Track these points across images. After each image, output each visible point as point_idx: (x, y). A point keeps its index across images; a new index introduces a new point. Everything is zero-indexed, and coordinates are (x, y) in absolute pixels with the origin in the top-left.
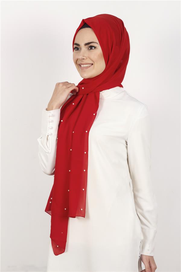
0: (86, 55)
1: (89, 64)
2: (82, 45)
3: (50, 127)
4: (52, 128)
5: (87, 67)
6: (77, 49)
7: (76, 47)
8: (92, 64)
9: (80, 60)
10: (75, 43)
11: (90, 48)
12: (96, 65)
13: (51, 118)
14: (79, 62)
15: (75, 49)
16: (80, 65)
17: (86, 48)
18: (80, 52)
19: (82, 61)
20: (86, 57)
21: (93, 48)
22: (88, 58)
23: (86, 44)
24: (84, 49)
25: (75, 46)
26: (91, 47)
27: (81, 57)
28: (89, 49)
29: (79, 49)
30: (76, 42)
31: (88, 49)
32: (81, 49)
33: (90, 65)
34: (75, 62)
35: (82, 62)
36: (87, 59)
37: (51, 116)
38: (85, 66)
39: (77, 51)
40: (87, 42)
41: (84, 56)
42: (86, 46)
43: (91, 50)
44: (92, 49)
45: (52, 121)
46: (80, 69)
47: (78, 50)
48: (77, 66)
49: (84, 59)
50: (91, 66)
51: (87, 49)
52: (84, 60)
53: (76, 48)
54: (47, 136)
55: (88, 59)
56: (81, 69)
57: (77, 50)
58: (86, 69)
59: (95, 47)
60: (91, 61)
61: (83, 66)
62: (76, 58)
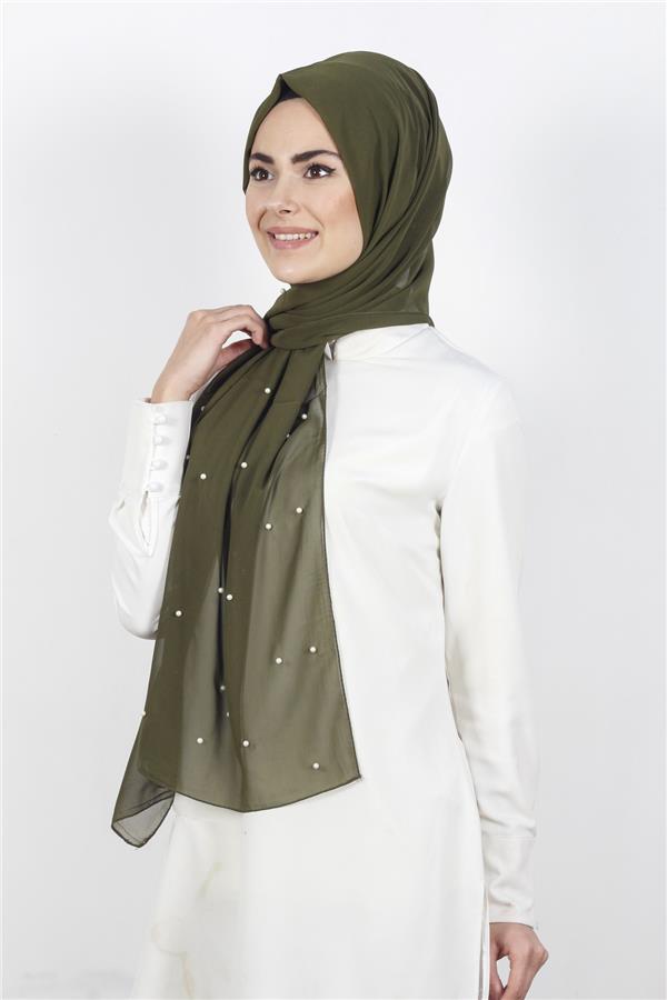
0: (294, 198)
1: (305, 231)
2: (283, 159)
3: (157, 464)
4: (163, 466)
5: (298, 243)
6: (261, 176)
7: (257, 168)
8: (317, 233)
9: (276, 215)
10: (253, 153)
11: (312, 173)
12: (327, 235)
13: (163, 431)
14: (268, 224)
15: (254, 173)
16: (271, 235)
17: (297, 172)
18: (274, 187)
19: (280, 219)
20: (296, 205)
21: (323, 173)
22: (303, 209)
23: (298, 159)
24: (288, 173)
25: (253, 164)
26: (315, 170)
27: (279, 203)
28: (309, 175)
29: (270, 177)
30: (259, 147)
31: (305, 176)
32: (277, 174)
33: (308, 236)
34: (255, 221)
35: (280, 224)
36: (298, 211)
37: (163, 424)
38: (289, 237)
39: (264, 184)
40: (301, 150)
41: (289, 202)
42: (298, 165)
43: (317, 181)
44: (318, 175)
45: (165, 441)
46: (272, 249)
47: (266, 178)
48: (261, 237)
49: (288, 212)
50: (312, 238)
51: (299, 176)
52: (287, 215)
53: (257, 170)
54: (144, 493)
55: (304, 213)
56: (276, 247)
57: (262, 179)
58: (294, 248)
59: (330, 171)
60: (314, 220)
61: (282, 237)
62: (259, 207)
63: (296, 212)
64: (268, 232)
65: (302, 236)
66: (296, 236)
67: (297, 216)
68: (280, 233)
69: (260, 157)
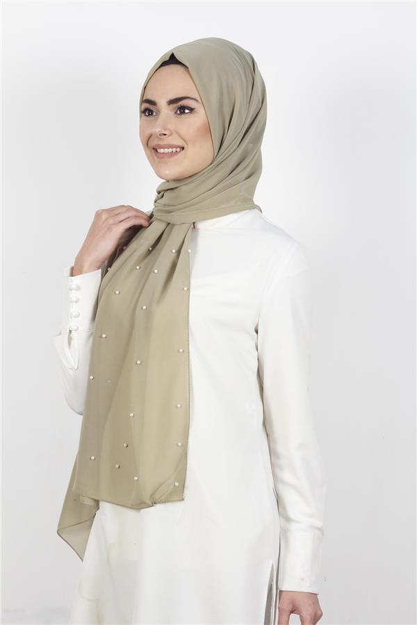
0: (169, 126)
1: (177, 147)
2: (162, 103)
3: (75, 314)
4: (78, 315)
5: (172, 154)
6: (149, 113)
7: (149, 108)
8: (183, 148)
9: (158, 137)
10: (145, 98)
11: (180, 111)
12: (190, 150)
13: (75, 294)
14: (153, 143)
15: (144, 112)
16: (155, 150)
17: (171, 110)
18: (157, 119)
19: (160, 139)
20: (170, 130)
21: (187, 111)
22: (174, 133)
23: (171, 102)
24: (165, 111)
25: (145, 106)
26: (182, 109)
27: (159, 129)
28: (178, 112)
29: (154, 114)
30: (149, 96)
31: (176, 113)
32: (158, 112)
33: (178, 150)
34: (146, 140)
35: (161, 143)
37: (74, 289)
38: (166, 150)
39: (149, 118)
40: (173, 97)
41: (165, 129)
42: (172, 106)
43: (183, 116)
44: (184, 112)
46: (156, 158)
47: (152, 114)
48: (149, 151)
49: (165, 135)
50: (180, 151)
51: (172, 113)
52: (165, 137)
53: (147, 109)
54: (68, 331)
55: (175, 135)
56: (158, 157)
57: (149, 115)
58: (169, 158)
59: (191, 110)
60: (181, 140)
61: (161, 151)
62: (148, 132)
63: (171, 135)
64: (153, 148)
65: (174, 150)
66: (170, 150)
67: (171, 137)
68: (161, 148)
69: (148, 101)
